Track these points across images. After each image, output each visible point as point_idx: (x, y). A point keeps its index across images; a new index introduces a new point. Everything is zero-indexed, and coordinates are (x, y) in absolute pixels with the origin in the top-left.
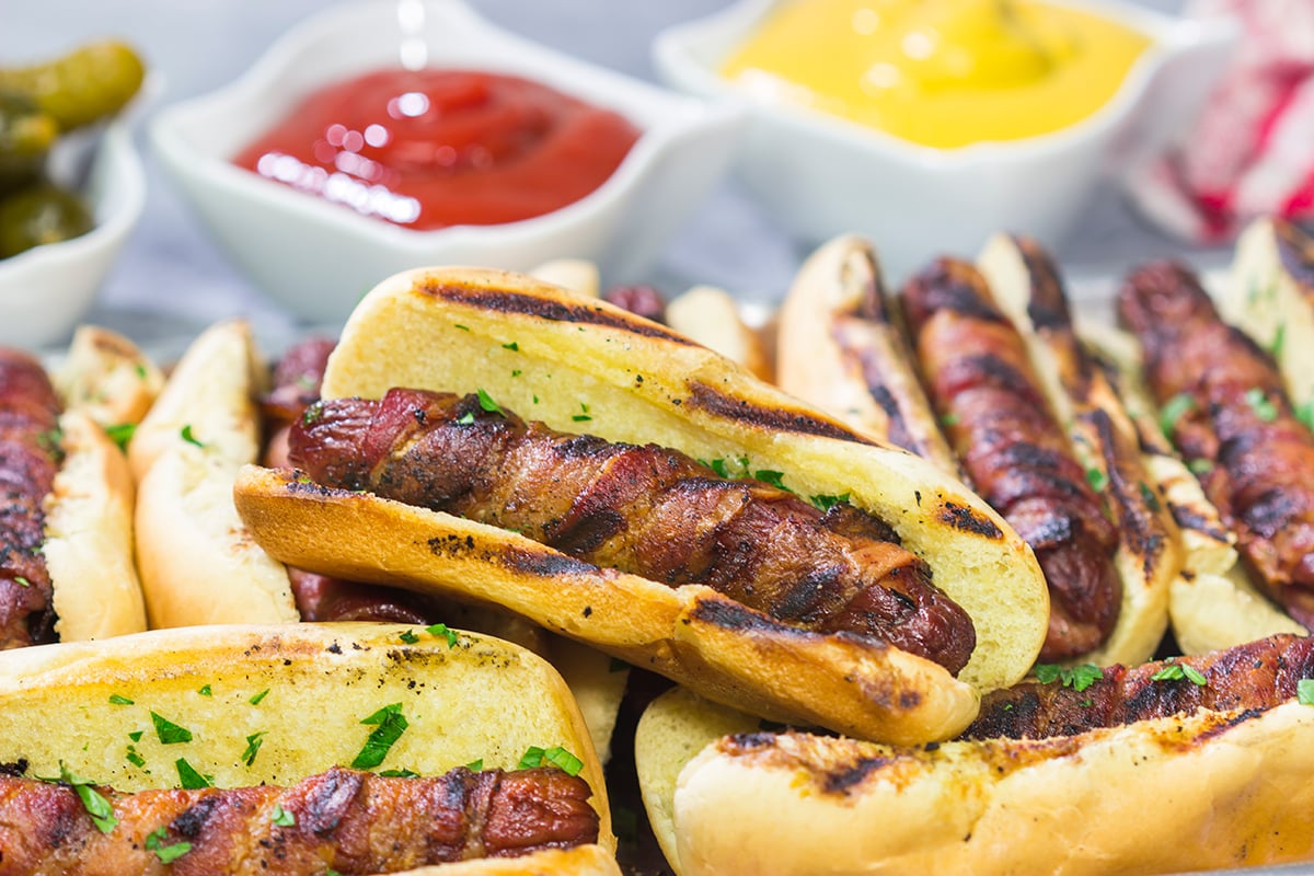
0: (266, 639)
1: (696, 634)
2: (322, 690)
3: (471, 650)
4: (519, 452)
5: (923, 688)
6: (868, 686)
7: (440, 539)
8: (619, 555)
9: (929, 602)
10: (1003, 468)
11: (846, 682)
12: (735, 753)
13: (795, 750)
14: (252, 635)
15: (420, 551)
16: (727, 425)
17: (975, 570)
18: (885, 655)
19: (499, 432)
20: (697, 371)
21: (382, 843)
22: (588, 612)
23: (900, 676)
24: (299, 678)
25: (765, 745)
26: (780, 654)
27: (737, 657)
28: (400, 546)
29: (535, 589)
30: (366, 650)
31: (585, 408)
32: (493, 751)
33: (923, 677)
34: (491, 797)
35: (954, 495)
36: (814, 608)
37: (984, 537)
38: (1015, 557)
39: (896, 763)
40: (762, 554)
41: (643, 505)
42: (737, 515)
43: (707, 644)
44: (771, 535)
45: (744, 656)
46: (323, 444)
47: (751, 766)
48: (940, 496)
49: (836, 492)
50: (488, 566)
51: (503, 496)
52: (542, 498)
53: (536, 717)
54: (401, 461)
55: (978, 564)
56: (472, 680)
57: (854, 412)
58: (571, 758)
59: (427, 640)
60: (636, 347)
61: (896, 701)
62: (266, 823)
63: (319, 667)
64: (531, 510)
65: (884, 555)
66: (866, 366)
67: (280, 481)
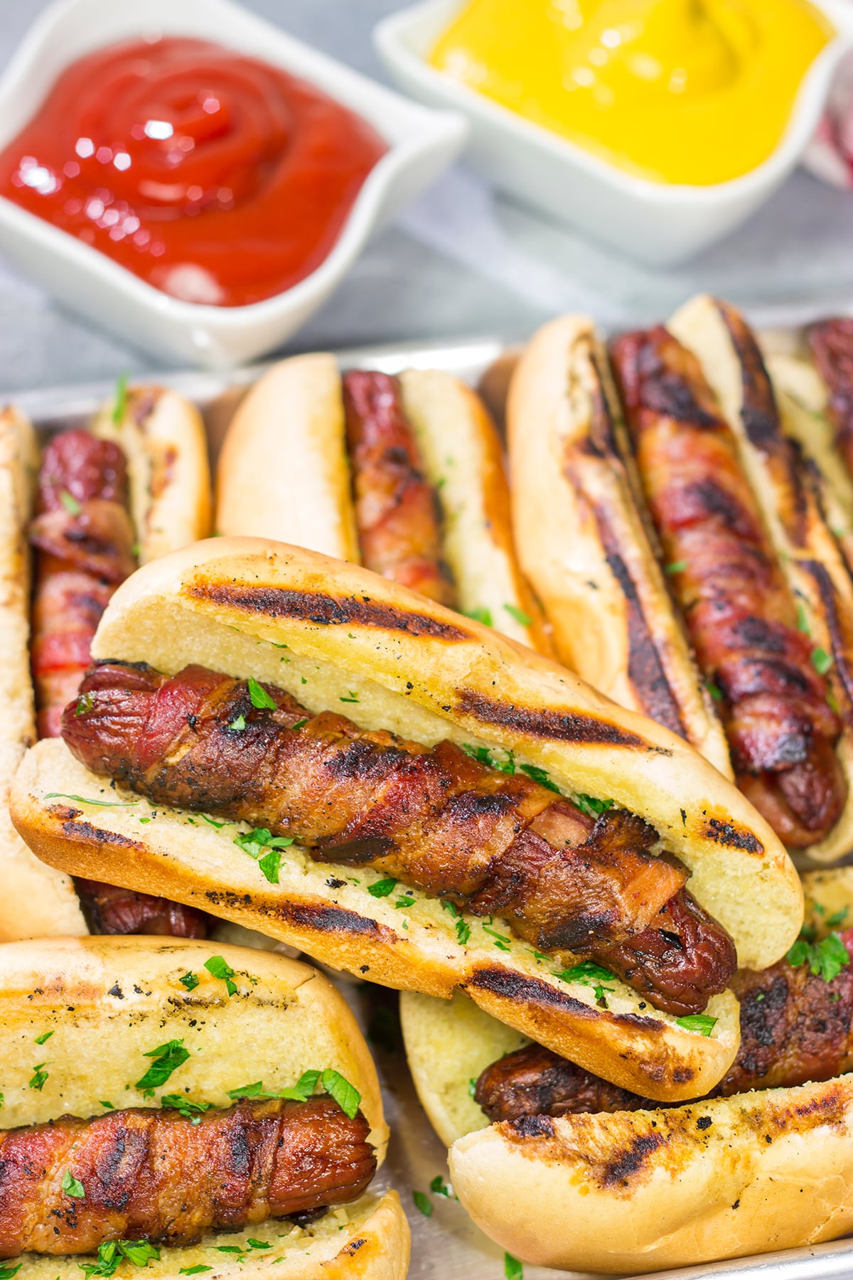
0: (49, 981)
1: (473, 996)
2: (106, 1028)
3: (251, 996)
4: (291, 763)
5: (696, 1064)
6: (643, 1062)
7: (218, 893)
8: (391, 867)
9: (696, 936)
11: (622, 1059)
12: (514, 1140)
13: (574, 1141)
14: (35, 975)
15: (198, 897)
16: (495, 732)
17: (736, 877)
18: (661, 1035)
19: (271, 742)
20: (466, 677)
21: (171, 1206)
22: (365, 968)
23: (674, 1053)
24: (82, 1023)
25: (544, 1135)
26: (557, 1026)
28: (177, 891)
29: (313, 940)
30: (147, 994)
31: (352, 695)
32: (271, 1072)
33: (696, 1054)
34: (275, 1154)
35: (718, 808)
36: (583, 945)
37: (746, 852)
38: (774, 871)
39: (670, 1143)
40: (534, 887)
41: (415, 832)
42: (510, 847)
43: (484, 1005)
44: (543, 870)
45: (519, 1021)
46: (97, 739)
47: (532, 1158)
48: (704, 813)
49: (602, 798)
50: (266, 917)
51: (276, 807)
52: (315, 817)
53: (313, 1044)
54: (173, 767)
55: (740, 873)
56: (252, 1015)
57: (593, 585)
58: (349, 1087)
59: (206, 982)
60: (406, 655)
61: (669, 1075)
62: (57, 1190)
63: (101, 1011)
64: (304, 825)
65: (652, 887)
66: (602, 525)
67: (55, 820)
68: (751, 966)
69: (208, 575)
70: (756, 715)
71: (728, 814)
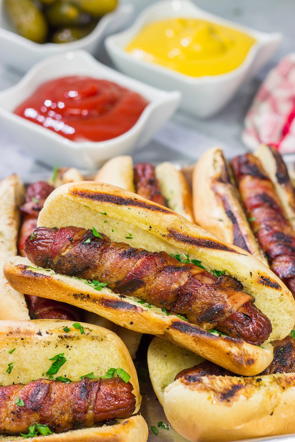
0: (15, 329)
1: (171, 333)
2: (35, 348)
3: (89, 335)
4: (107, 254)
5: (255, 358)
6: (235, 356)
7: (78, 294)
8: (143, 294)
9: (256, 316)
10: (272, 242)
11: (227, 355)
12: (187, 384)
13: (209, 384)
14: (10, 327)
15: (70, 297)
16: (182, 245)
17: (271, 300)
18: (242, 345)
19: (99, 247)
20: (171, 224)
21: (57, 412)
22: (132, 323)
23: (247, 353)
24: (26, 345)
25: (198, 382)
26: (203, 343)
27: (186, 342)
28: (63, 295)
29: (113, 313)
30: (51, 334)
31: (130, 235)
32: (97, 369)
33: (255, 353)
34: (97, 393)
35: (264, 273)
36: (214, 319)
37: (275, 289)
38: (285, 296)
39: (246, 387)
40: (195, 298)
41: (152, 278)
42: (186, 283)
43: (176, 337)
44: (199, 291)
45: (189, 342)
46: (36, 248)
47: (193, 390)
48: (259, 274)
49: (221, 270)
50: (95, 304)
51: (101, 271)
52: (115, 273)
53: (113, 358)
54: (64, 256)
55: (272, 298)
56: (90, 344)
57: (221, 220)
58: (126, 373)
59: (73, 330)
60: (149, 216)
61: (246, 362)
62: (14, 404)
63: (34, 340)
64: (111, 277)
65: (239, 298)
66: (224, 202)
67: (19, 270)
68: (278, 339)
69: (78, 188)
70: (280, 262)
71: (268, 275)
